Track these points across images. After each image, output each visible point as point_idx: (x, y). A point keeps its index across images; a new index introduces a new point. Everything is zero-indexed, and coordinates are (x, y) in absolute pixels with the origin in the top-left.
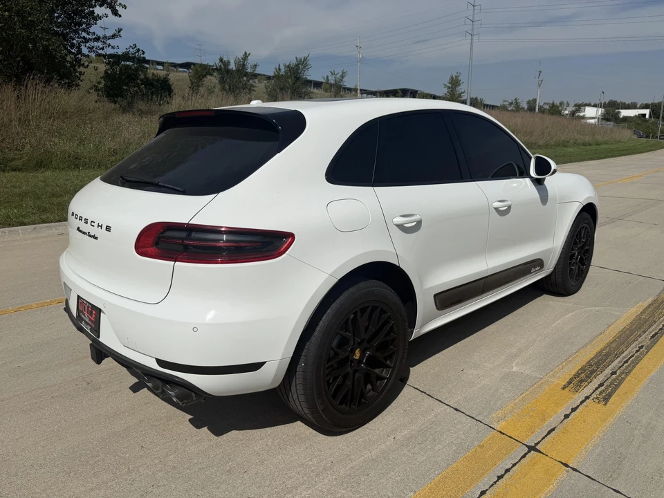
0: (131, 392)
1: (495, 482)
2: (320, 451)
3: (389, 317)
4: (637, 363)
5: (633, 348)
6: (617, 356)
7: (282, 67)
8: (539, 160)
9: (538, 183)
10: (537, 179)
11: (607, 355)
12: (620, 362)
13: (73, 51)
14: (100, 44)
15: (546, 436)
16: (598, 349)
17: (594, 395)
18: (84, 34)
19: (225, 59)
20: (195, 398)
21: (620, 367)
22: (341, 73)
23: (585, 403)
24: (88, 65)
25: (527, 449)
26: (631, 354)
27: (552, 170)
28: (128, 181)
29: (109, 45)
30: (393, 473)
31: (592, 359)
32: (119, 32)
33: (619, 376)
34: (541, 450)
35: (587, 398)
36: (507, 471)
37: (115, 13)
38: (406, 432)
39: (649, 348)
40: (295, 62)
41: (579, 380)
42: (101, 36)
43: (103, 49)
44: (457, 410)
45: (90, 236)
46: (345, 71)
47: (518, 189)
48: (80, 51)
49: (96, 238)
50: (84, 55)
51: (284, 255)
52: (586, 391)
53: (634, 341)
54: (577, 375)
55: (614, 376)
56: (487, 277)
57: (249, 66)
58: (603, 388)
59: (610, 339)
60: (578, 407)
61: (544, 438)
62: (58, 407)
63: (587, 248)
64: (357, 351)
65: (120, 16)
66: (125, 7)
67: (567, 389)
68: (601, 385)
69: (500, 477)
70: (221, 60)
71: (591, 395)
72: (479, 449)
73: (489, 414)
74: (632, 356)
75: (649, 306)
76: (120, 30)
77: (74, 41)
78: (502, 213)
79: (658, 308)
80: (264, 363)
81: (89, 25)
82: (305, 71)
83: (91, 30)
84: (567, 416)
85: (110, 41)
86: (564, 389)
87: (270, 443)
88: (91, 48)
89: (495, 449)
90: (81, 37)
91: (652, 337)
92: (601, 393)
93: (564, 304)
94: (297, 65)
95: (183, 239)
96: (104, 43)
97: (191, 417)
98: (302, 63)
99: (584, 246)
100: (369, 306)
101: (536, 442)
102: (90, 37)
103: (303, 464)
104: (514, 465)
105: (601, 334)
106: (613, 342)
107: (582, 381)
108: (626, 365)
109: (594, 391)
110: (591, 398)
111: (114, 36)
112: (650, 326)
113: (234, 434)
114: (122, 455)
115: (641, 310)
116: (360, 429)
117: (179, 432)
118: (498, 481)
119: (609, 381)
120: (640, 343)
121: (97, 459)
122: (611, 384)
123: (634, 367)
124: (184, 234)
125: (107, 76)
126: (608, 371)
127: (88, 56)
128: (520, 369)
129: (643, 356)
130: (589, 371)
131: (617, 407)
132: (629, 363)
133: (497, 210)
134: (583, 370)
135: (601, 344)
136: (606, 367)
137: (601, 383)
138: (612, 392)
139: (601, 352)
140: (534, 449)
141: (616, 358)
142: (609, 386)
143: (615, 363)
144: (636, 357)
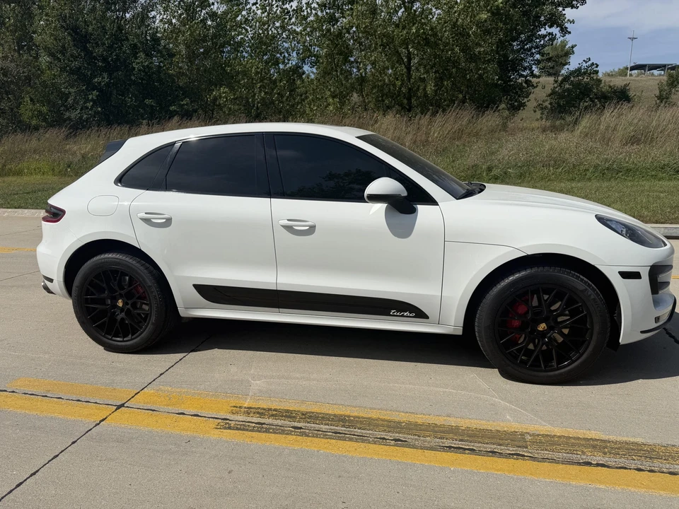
1: (71, 400)
4: (342, 440)
11: (343, 421)
15: (142, 409)
36: (87, 402)
50: (535, 76)
51: (60, 222)
56: (276, 291)
69: (78, 400)
72: (110, 389)
78: (297, 232)
80: (53, 280)
84: (180, 414)
86: (235, 407)
89: (113, 394)
104: (95, 403)
118: (74, 400)
128: (257, 384)
129: (369, 443)
130: (289, 415)
131: (216, 435)
132: (338, 435)
133: (289, 228)
134: (287, 411)
135: (374, 415)
136: (308, 423)
137: (264, 424)
138: (247, 430)
139: (349, 416)
140: (119, 407)
141: (343, 426)
142: (261, 428)
143: (327, 427)
144: (362, 439)
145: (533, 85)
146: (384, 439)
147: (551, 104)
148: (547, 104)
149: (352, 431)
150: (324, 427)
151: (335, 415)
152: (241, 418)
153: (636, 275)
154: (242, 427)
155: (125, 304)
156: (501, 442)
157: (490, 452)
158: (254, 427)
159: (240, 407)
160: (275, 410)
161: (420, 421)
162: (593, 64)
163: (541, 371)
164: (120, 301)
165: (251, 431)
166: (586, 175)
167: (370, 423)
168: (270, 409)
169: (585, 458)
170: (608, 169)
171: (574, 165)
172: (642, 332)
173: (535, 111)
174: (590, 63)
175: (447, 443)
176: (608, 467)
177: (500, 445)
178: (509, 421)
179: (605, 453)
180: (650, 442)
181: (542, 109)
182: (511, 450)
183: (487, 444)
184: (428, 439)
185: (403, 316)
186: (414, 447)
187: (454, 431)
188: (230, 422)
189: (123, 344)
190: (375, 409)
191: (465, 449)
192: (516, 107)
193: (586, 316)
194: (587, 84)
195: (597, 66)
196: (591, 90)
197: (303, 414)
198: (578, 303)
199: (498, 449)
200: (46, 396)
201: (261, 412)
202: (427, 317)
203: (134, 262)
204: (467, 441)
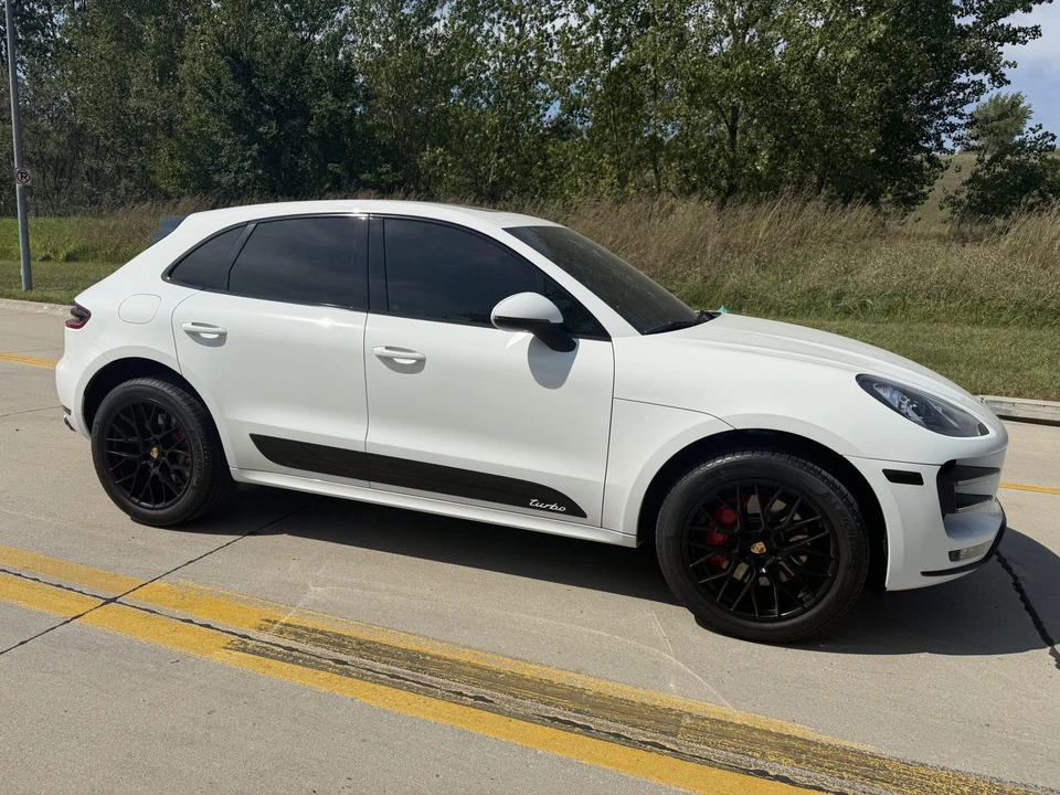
1: (51, 585)
4: (397, 688)
5: (468, 689)
6: (416, 669)
15: (138, 607)
21: (369, 670)
23: (226, 634)
33: (333, 667)
36: (70, 589)
37: (1001, 80)
38: (142, 544)
44: (192, 561)
48: (938, 146)
51: (83, 328)
55: (328, 662)
56: (364, 453)
60: (214, 628)
61: (133, 606)
65: (1009, 82)
66: (1014, 65)
78: (398, 367)
86: (266, 621)
90: (945, 124)
91: (553, 719)
101: (125, 602)
104: (79, 592)
112: (624, 722)
118: (54, 585)
119: (307, 657)
125: (975, 180)
127: (951, 152)
128: (316, 592)
129: (435, 697)
130: (338, 642)
131: (221, 657)
132: (395, 680)
133: (388, 360)
134: (338, 636)
135: (463, 656)
136: (361, 656)
137: (296, 650)
138: (267, 656)
139: (425, 655)
140: (108, 601)
141: (410, 668)
142: (290, 655)
143: (385, 666)
144: (427, 690)
145: (941, 166)
146: (461, 694)
147: (969, 197)
148: (963, 196)
149: (418, 677)
150: (379, 666)
151: (405, 651)
152: (266, 637)
153: (914, 479)
154: (263, 652)
155: (161, 454)
156: (639, 722)
157: (613, 735)
158: (279, 653)
159: (275, 622)
160: (322, 633)
161: (528, 675)
162: (1046, 134)
163: (755, 620)
164: (155, 449)
165: (272, 658)
166: (1001, 316)
167: (452, 668)
168: (315, 631)
169: (761, 764)
170: (1040, 309)
171: (982, 298)
172: (925, 574)
173: (941, 208)
174: (1041, 132)
175: (553, 712)
176: (792, 783)
177: (635, 726)
178: (671, 691)
179: (799, 762)
180: (886, 753)
181: (953, 204)
182: (649, 736)
183: (616, 721)
184: (528, 702)
185: (548, 509)
186: (500, 712)
187: (574, 695)
188: (249, 642)
189: (153, 512)
190: (470, 648)
191: (575, 725)
192: (909, 201)
193: (828, 536)
194: (1034, 166)
195: (1054, 138)
196: (1041, 178)
197: (359, 644)
198: (816, 515)
199: (627, 731)
200: (20, 575)
201: (299, 633)
202: (583, 515)
203: (174, 394)
204: (587, 713)
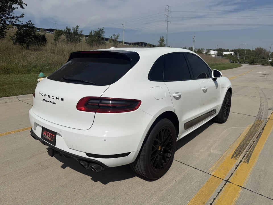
0: (62, 169)
1: (218, 195)
2: (148, 188)
3: (171, 133)
4: (255, 148)
5: (251, 142)
6: (247, 145)
7: (93, 32)
8: (215, 72)
9: (215, 80)
10: (214, 79)
11: (243, 145)
12: (248, 147)
13: (2, 22)
14: (15, 20)
15: (231, 176)
16: (240, 143)
17: (243, 160)
18: (7, 15)
19: (69, 28)
20: (102, 168)
21: (249, 149)
22: (117, 35)
23: (241, 163)
24: (9, 29)
25: (225, 182)
26: (252, 144)
27: (221, 75)
28: (66, 80)
29: (19, 21)
30: (179, 194)
31: (238, 147)
32: (23, 15)
33: (250, 152)
34: (231, 182)
35: (241, 161)
36: (221, 190)
37: (22, 7)
38: (179, 178)
39: (257, 142)
40: (98, 30)
41: (236, 154)
42: (15, 17)
43: (16, 22)
44: (195, 168)
45: (52, 103)
46: (119, 34)
47: (208, 82)
48: (5, 23)
49: (55, 104)
50: (7, 24)
51: (138, 109)
52: (240, 158)
53: (251, 139)
54: (235, 153)
55: (248, 153)
56: (200, 116)
57: (79, 31)
58: (245, 157)
59: (242, 139)
60: (239, 165)
61: (230, 177)
62: (32, 177)
63: (229, 105)
64: (160, 147)
65: (24, 8)
66: (26, 5)
67: (233, 158)
68: (244, 156)
69: (219, 193)
70: (67, 28)
71: (242, 160)
72: (208, 183)
73: (208, 169)
74: (252, 145)
75: (252, 126)
76: (23, 14)
77: (3, 19)
78: (205, 91)
79: (255, 127)
80: (130, 152)
81: (9, 12)
82: (102, 34)
83: (11, 14)
84: (236, 168)
85: (19, 19)
86: (232, 158)
87: (127, 186)
88: (10, 22)
89: (214, 182)
90: (6, 17)
91: (257, 137)
92: (245, 159)
93: (223, 126)
94: (99, 31)
95: (99, 103)
96: (16, 19)
97: (91, 177)
98: (101, 31)
99: (228, 104)
100: (164, 129)
101: (228, 179)
102: (10, 17)
103: (143, 193)
104: (222, 188)
105: (239, 137)
106: (244, 140)
107: (237, 155)
108: (251, 148)
109: (243, 159)
110: (242, 161)
111: (21, 17)
112: (255, 133)
113: (111, 183)
114: (67, 195)
115: (250, 128)
116: (161, 178)
117: (88, 184)
118: (218, 194)
119: (247, 155)
120: (253, 140)
121: (56, 197)
122: (248, 155)
123: (254, 149)
124: (98, 101)
125: (18, 34)
126: (245, 151)
127: (9, 25)
131: (252, 164)
135: (240, 141)
136: (244, 149)
138: (249, 159)
140: (228, 181)
148: (15, 38)
151: (240, 145)
158: (247, 157)
167: (245, 142)
178: (244, 129)
187: (249, 135)
190: (236, 140)
195: (34, 24)
204: (254, 135)
